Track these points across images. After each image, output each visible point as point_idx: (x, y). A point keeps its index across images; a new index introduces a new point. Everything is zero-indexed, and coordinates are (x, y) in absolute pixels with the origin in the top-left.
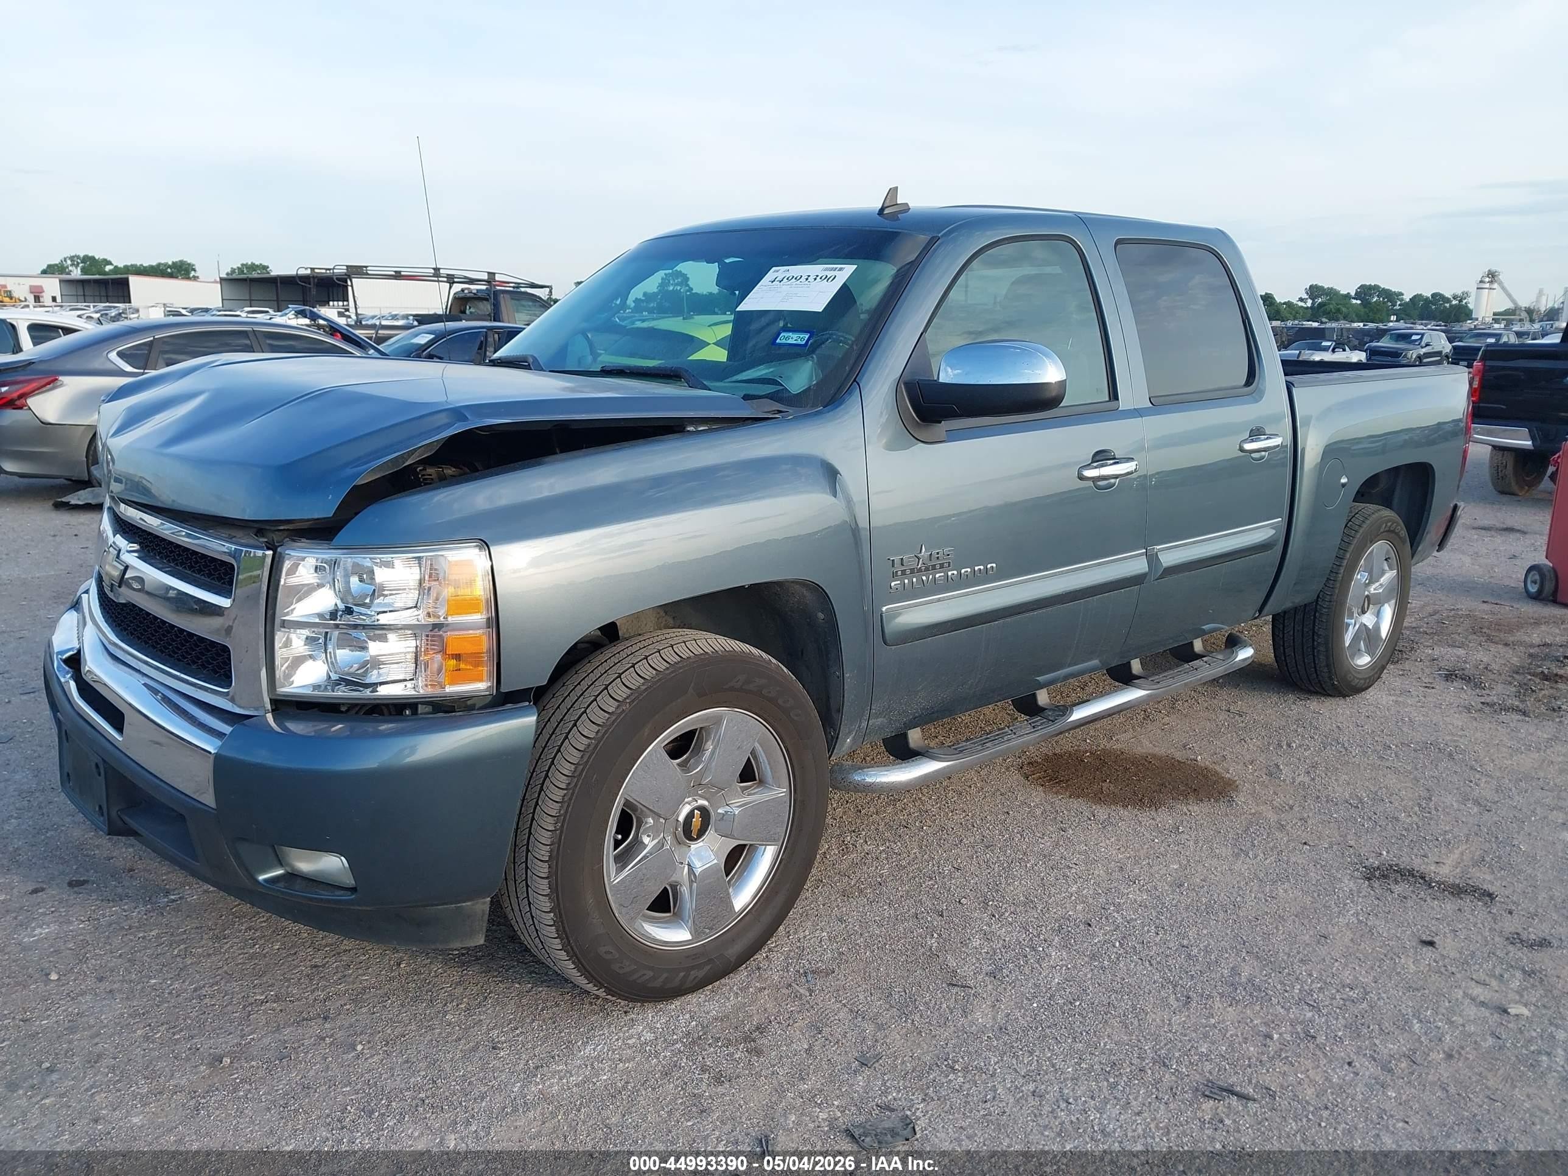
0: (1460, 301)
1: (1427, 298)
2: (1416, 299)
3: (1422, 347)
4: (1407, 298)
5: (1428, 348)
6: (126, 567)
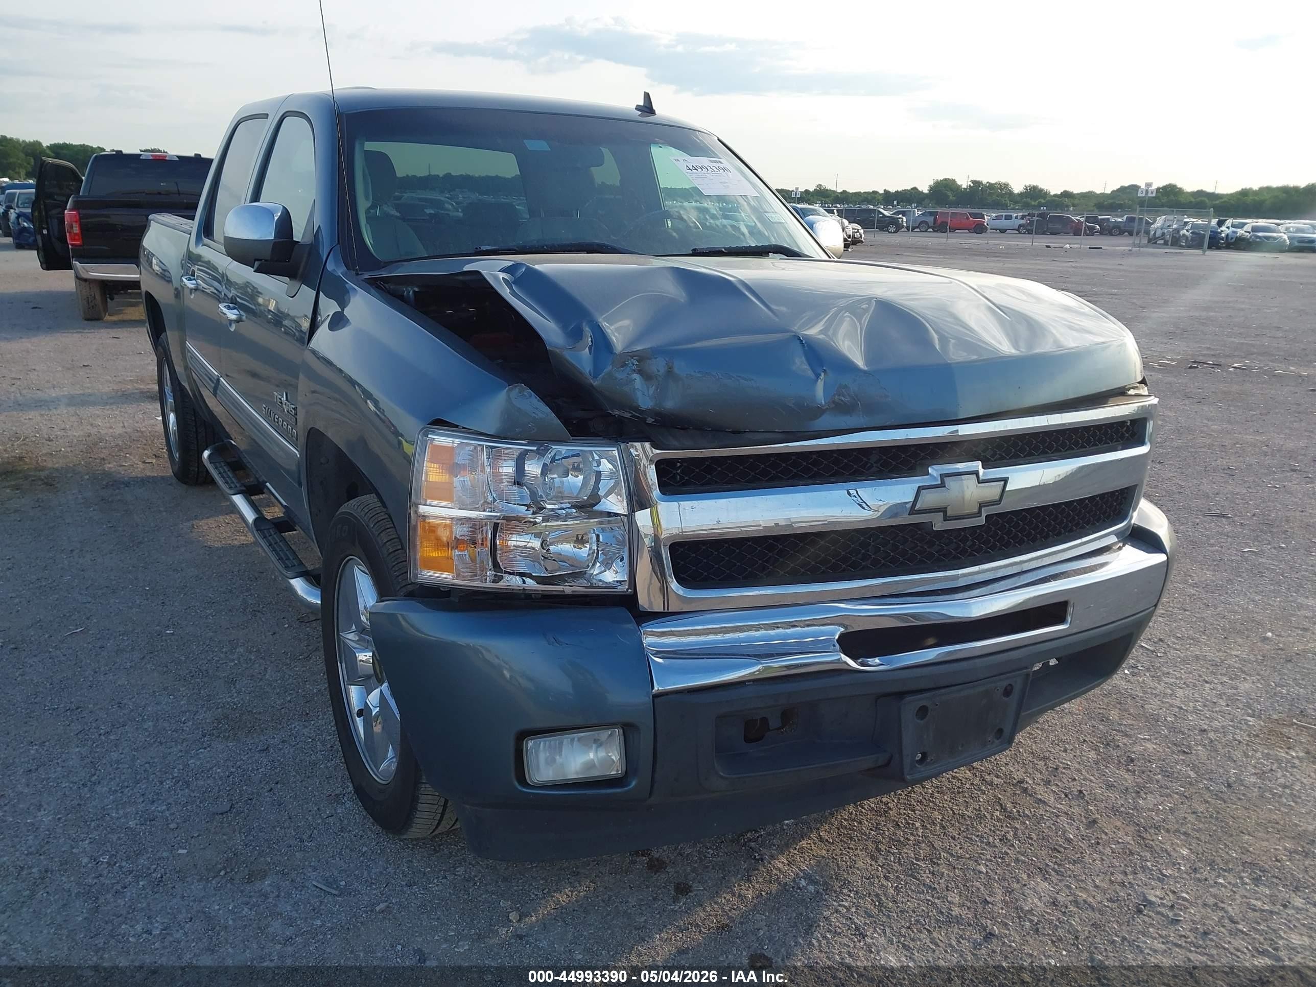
6: (1005, 480)
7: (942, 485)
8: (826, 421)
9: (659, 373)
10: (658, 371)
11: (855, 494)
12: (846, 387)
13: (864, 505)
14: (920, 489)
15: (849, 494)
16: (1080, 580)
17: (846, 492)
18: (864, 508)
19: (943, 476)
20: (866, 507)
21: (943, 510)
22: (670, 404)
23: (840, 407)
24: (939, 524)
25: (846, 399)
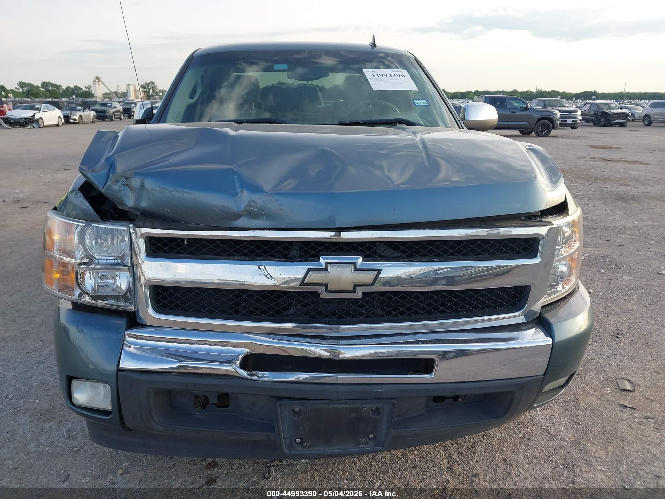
0: (89, 89)
1: (72, 88)
2: (68, 88)
3: (113, 109)
4: (64, 87)
5: (115, 109)
6: (379, 271)
7: (326, 269)
8: (241, 222)
9: (136, 187)
10: (136, 185)
11: (264, 268)
12: (254, 202)
13: (269, 276)
14: (309, 270)
15: (259, 268)
16: (455, 346)
17: (257, 267)
18: (268, 278)
19: (327, 264)
20: (270, 278)
21: (326, 285)
22: (144, 204)
23: (250, 214)
24: (323, 294)
25: (255, 209)
